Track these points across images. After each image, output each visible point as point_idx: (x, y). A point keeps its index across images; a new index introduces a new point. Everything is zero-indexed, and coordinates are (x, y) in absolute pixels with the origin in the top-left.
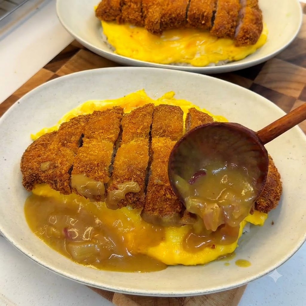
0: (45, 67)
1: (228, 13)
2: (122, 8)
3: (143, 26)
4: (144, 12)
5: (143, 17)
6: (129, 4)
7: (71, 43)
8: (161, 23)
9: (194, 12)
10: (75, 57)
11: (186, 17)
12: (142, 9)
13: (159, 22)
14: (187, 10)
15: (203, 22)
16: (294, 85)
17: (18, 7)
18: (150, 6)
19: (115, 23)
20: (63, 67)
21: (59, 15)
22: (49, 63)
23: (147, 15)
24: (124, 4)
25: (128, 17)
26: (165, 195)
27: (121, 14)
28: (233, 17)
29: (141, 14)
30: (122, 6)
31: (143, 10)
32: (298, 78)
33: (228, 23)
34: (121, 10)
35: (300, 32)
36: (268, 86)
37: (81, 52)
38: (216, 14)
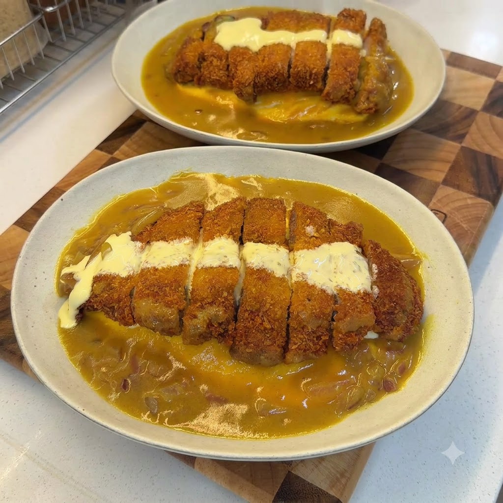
0: (99, 148)
1: (346, 69)
2: (202, 65)
3: (231, 88)
4: (231, 70)
5: (231, 77)
6: (210, 59)
7: (133, 114)
8: (255, 85)
9: (299, 69)
10: (139, 132)
11: (289, 77)
12: (228, 66)
13: (253, 83)
14: (289, 67)
15: (312, 82)
16: (436, 165)
17: (60, 64)
18: (239, 61)
19: (194, 85)
20: (124, 147)
21: (115, 76)
22: (104, 141)
23: (235, 74)
24: (204, 60)
25: (210, 78)
26: (261, 324)
27: (199, 74)
28: (352, 75)
29: (227, 73)
30: (201, 63)
31: (230, 67)
32: (442, 155)
33: (346, 83)
34: (199, 68)
35: (444, 91)
36: (402, 167)
37: (146, 126)
38: (328, 72)
